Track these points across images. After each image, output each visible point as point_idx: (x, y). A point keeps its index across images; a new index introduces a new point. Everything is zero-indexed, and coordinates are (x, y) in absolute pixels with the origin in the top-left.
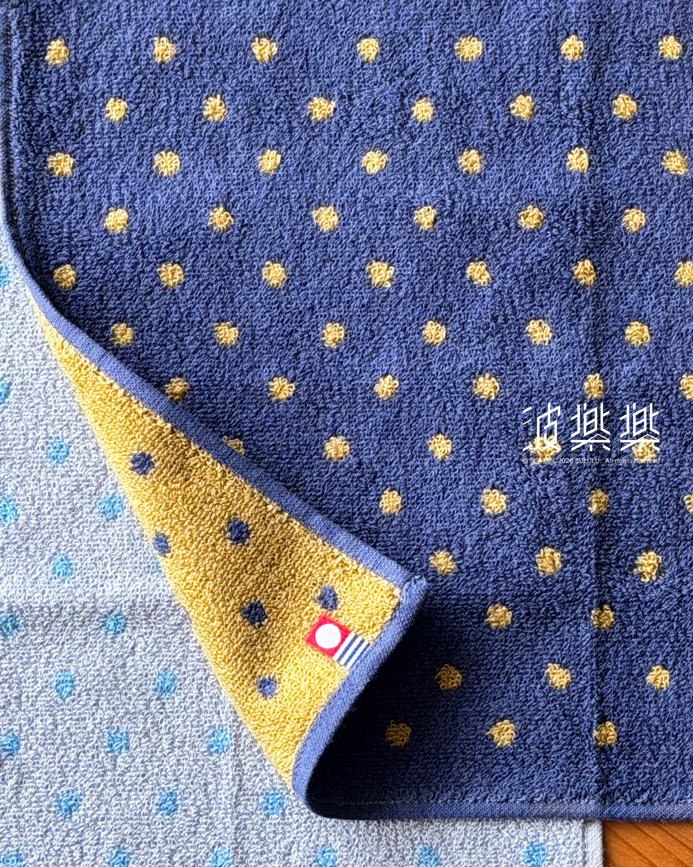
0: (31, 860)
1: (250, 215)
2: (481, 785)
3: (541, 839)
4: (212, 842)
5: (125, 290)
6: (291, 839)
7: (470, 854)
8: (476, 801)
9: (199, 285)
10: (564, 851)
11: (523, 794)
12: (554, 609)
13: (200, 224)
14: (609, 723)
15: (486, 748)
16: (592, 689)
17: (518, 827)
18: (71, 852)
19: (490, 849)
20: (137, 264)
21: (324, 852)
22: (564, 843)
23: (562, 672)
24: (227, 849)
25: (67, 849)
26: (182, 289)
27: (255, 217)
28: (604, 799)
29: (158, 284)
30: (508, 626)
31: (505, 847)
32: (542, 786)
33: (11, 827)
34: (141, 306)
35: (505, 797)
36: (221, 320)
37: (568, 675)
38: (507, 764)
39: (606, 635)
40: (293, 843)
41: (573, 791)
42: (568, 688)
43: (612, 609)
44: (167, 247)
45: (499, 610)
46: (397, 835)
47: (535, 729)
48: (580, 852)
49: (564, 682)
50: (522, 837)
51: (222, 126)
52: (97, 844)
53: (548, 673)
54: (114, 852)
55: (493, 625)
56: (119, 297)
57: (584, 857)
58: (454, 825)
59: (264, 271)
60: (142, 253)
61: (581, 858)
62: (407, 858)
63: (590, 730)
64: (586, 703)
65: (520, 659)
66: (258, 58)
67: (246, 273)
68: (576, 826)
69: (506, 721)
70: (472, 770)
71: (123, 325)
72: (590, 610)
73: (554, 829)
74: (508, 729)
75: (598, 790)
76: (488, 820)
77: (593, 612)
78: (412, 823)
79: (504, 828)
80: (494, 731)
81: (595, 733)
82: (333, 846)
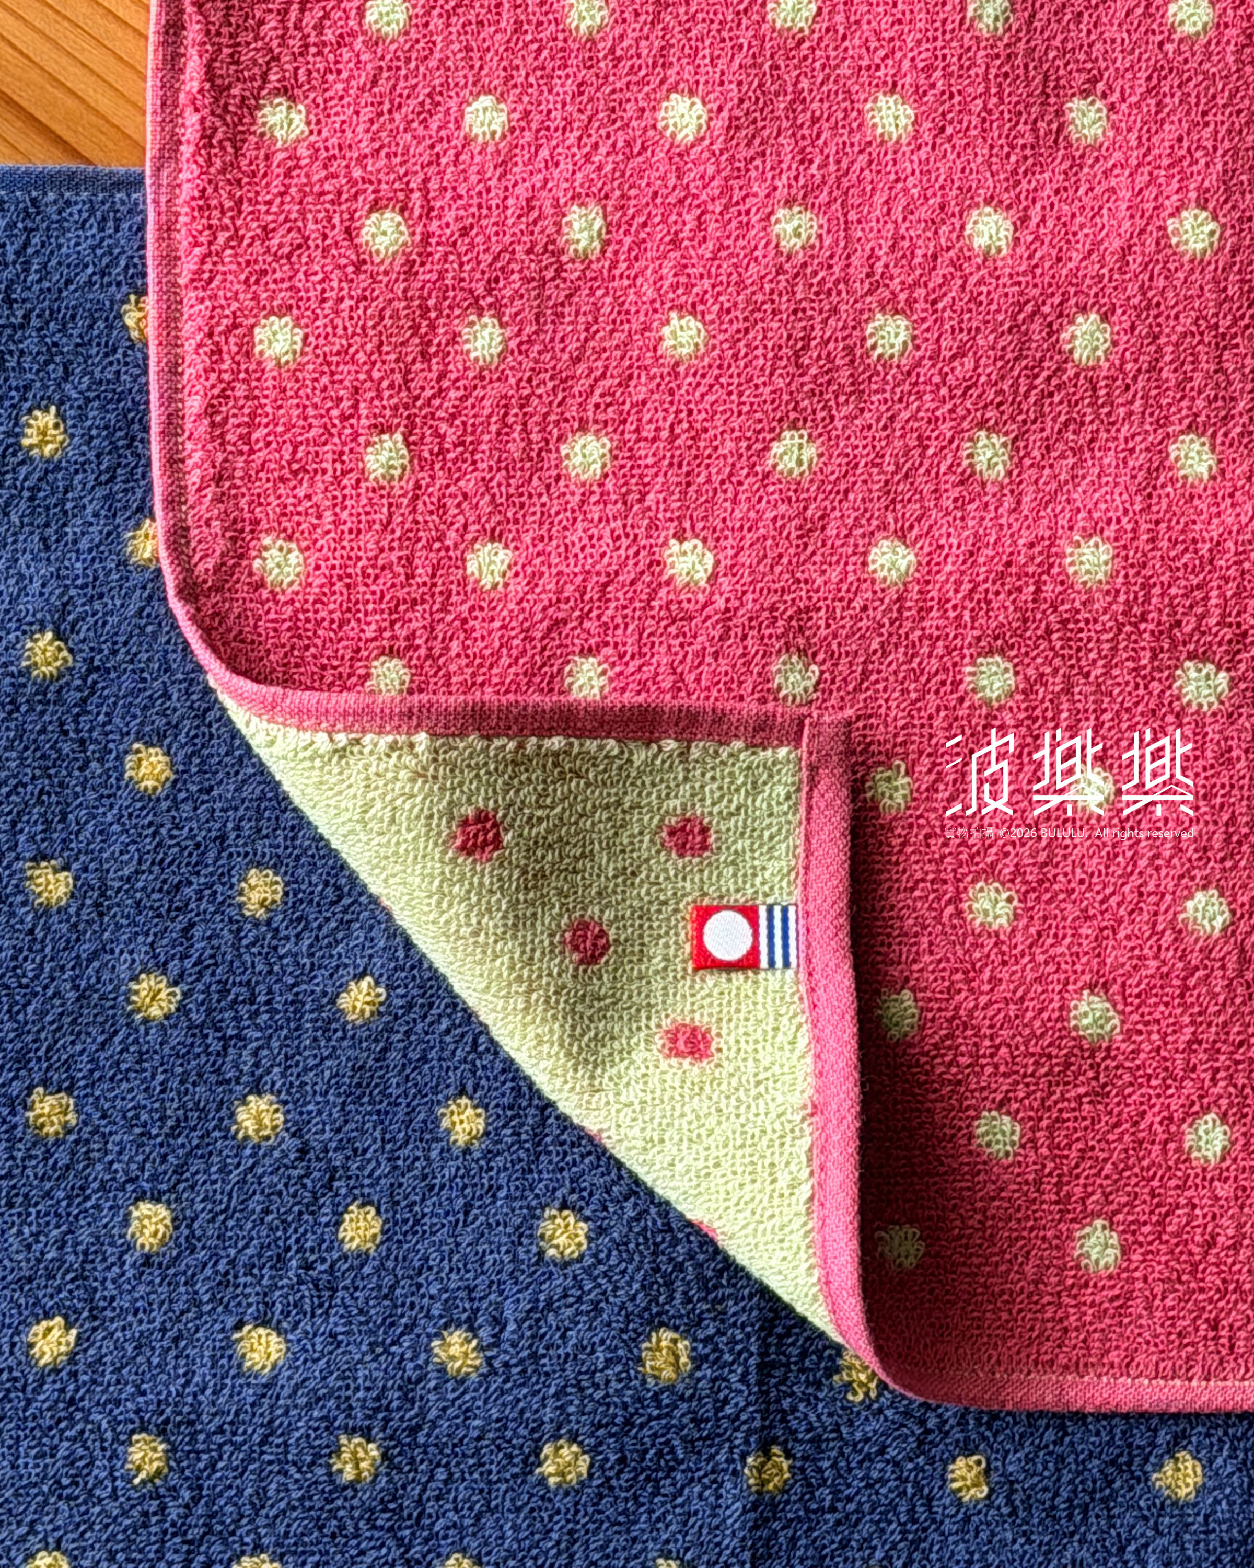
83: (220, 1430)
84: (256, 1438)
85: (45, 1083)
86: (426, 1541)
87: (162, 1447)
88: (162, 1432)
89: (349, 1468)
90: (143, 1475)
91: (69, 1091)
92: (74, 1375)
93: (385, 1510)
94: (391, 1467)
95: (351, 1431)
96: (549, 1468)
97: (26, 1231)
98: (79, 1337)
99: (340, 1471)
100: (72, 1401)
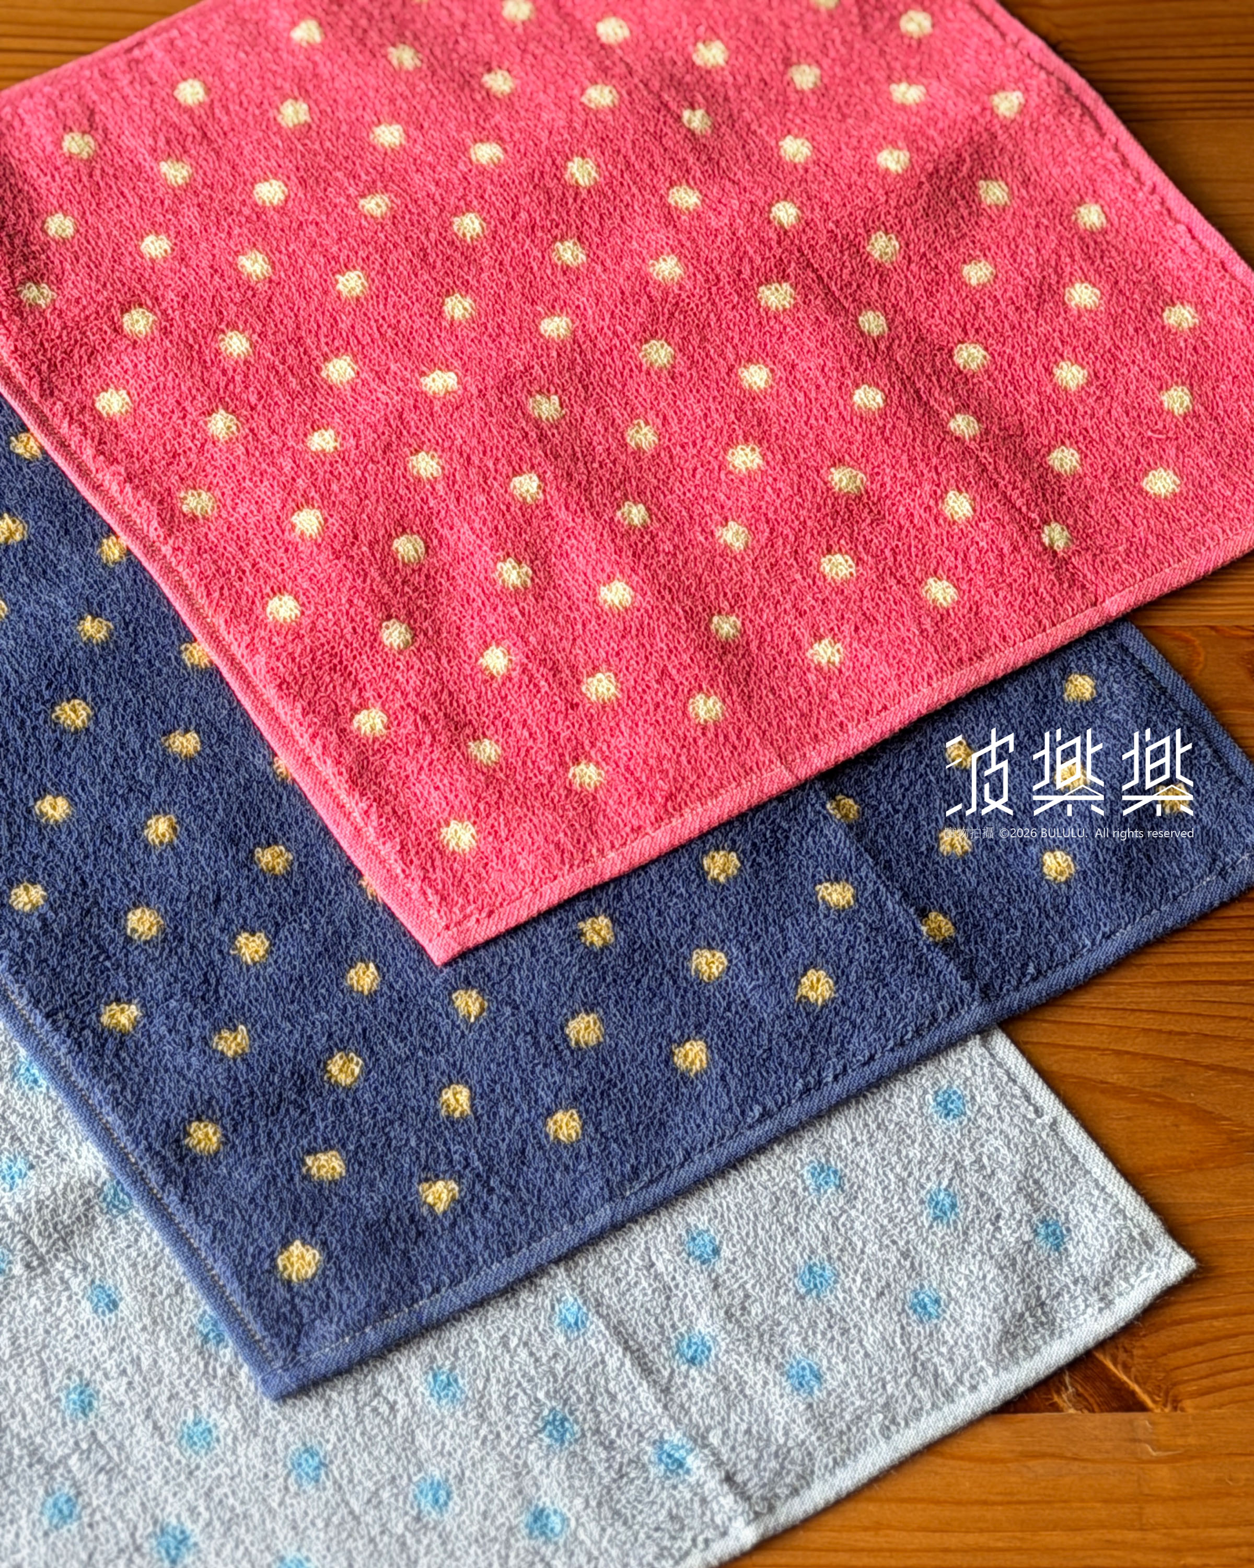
0: (329, 1447)
1: (129, 608)
2: (829, 1059)
3: (944, 1083)
4: (547, 1302)
5: (26, 760)
6: (643, 1246)
7: (872, 1145)
8: (836, 1078)
9: (115, 709)
10: (980, 1080)
11: (887, 1040)
12: (780, 827)
13: (73, 645)
14: (932, 915)
15: (808, 1014)
16: (887, 887)
17: (907, 1086)
18: (375, 1410)
19: (892, 1127)
20: (23, 722)
21: (694, 1239)
22: (974, 1073)
23: (838, 887)
24: (571, 1300)
25: (368, 1409)
26: (96, 723)
27: (135, 609)
28: (987, 995)
29: (64, 732)
30: (740, 870)
31: (908, 1116)
32: (903, 1017)
33: (278, 1423)
34: (57, 768)
35: (867, 1054)
36: (167, 733)
37: (848, 886)
38: (843, 1020)
39: (859, 825)
40: (647, 1249)
41: (944, 1002)
42: (857, 900)
43: (848, 796)
44: (48, 686)
45: (717, 857)
46: (769, 1172)
47: (851, 962)
48: (1000, 1072)
49: (849, 896)
50: (920, 1092)
51: (30, 542)
52: (402, 1381)
53: (823, 898)
54: (430, 1378)
55: (722, 879)
56: (25, 770)
57: (1008, 1075)
58: (829, 1124)
59: (185, 656)
60: (22, 707)
61: (1005, 1079)
62: (800, 1190)
63: (916, 930)
64: (889, 903)
65: (779, 898)
66: (27, 456)
67: (165, 670)
68: (974, 1046)
69: (809, 973)
70: (808, 1047)
71: (49, 798)
72: (823, 806)
73: (951, 1064)
74: (818, 980)
75: (973, 986)
76: (865, 1097)
77: (828, 806)
78: (778, 1150)
79: (891, 1096)
80: (802, 991)
81: (924, 929)
82: (701, 1227)
83: (502, 963)
84: (528, 951)
85: (258, 844)
86: (671, 954)
87: (474, 993)
88: (468, 985)
89: (596, 938)
90: (474, 1014)
91: (276, 843)
92: (391, 987)
93: (634, 951)
94: (620, 924)
95: (583, 919)
96: (714, 872)
97: (306, 927)
98: (377, 967)
99: (592, 943)
100: (401, 1000)
